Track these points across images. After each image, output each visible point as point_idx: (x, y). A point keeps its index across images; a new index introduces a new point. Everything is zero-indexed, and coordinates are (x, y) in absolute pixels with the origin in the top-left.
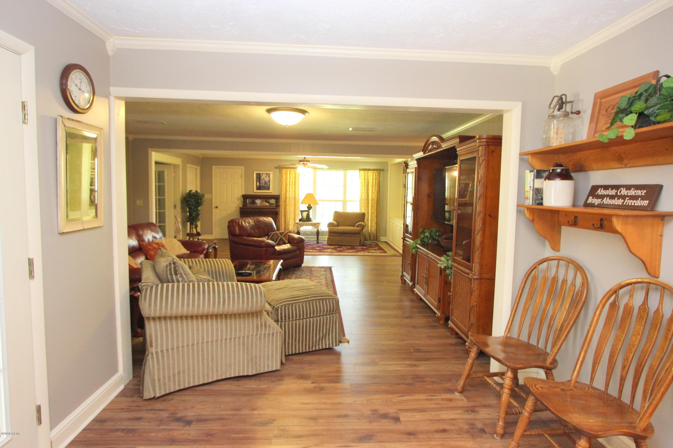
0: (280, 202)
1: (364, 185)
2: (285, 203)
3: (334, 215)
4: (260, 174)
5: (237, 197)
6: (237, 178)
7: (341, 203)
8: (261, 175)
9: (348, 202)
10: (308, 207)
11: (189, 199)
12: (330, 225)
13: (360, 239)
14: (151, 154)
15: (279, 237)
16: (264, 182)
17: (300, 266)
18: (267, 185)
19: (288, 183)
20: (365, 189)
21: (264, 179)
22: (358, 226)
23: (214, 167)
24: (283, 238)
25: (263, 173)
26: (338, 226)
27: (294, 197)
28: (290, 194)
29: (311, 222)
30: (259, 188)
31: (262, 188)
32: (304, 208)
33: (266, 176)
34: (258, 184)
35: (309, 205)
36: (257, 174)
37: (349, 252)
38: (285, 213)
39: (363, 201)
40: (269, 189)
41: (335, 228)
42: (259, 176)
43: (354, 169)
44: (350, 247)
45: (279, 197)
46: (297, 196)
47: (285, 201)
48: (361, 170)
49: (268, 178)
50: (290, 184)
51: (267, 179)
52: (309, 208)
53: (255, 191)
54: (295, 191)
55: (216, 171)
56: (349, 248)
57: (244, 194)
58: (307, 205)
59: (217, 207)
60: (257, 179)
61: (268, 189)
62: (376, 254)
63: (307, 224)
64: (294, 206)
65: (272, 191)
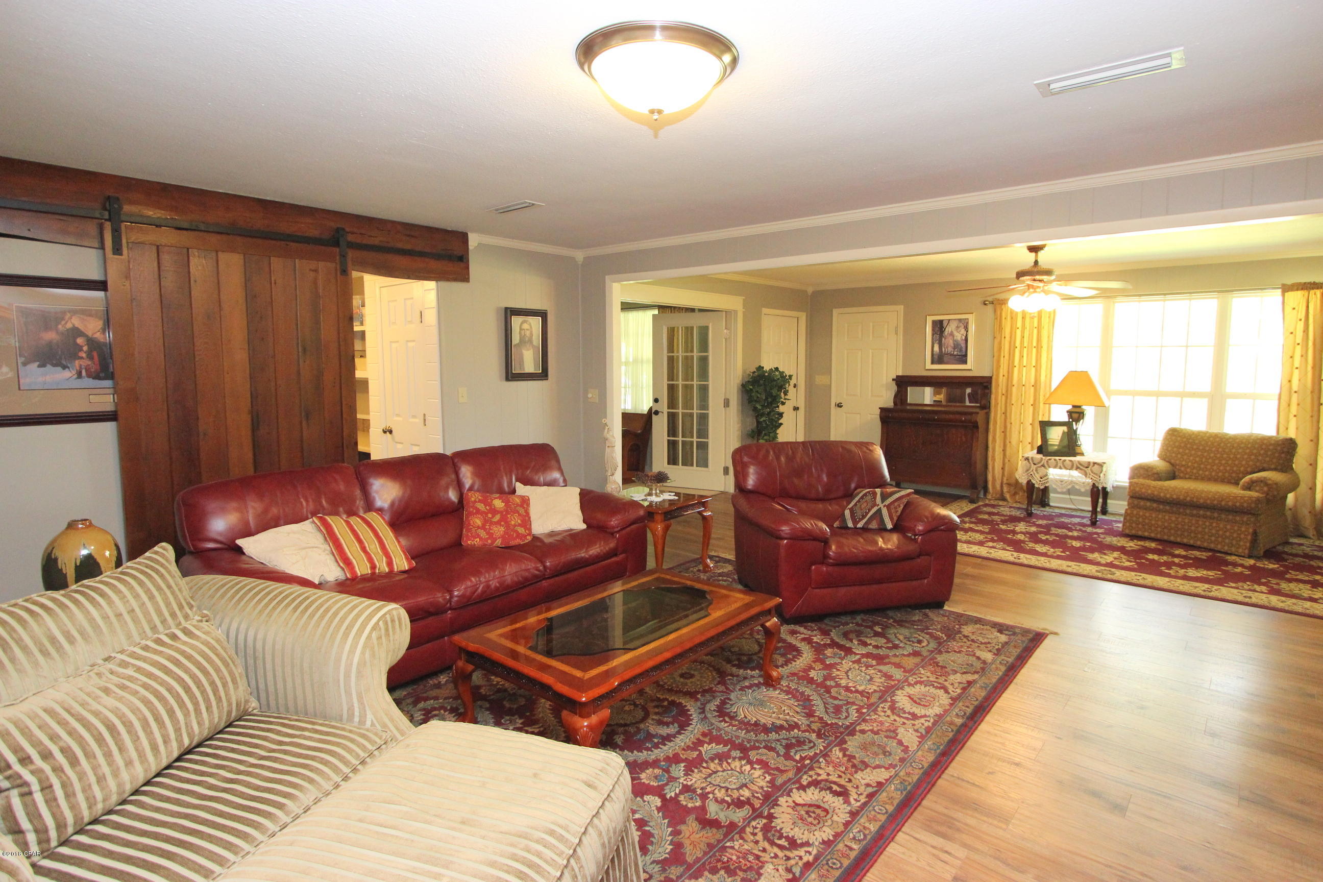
0: (993, 397)
1: (1299, 340)
2: (1007, 397)
3: (1165, 439)
4: (941, 322)
5: (884, 382)
6: (886, 336)
7: (1204, 403)
8: (945, 324)
9: (1229, 403)
10: (1070, 413)
11: (751, 387)
12: (1141, 472)
13: (1255, 533)
14: (611, 287)
15: (875, 505)
16: (951, 342)
17: (939, 605)
18: (961, 350)
19: (1018, 344)
20: (1304, 356)
21: (952, 334)
22: (1249, 487)
23: (835, 312)
24: (885, 512)
25: (949, 320)
26: (1173, 477)
27: (1033, 382)
28: (1023, 375)
29: (1078, 458)
30: (938, 359)
31: (946, 359)
32: (1059, 413)
33: (958, 327)
34: (936, 348)
35: (1074, 407)
36: (934, 322)
37: (1185, 578)
38: (1005, 427)
39: (1295, 398)
40: (965, 362)
41: (1160, 483)
42: (939, 327)
43: (1261, 286)
44: (1204, 555)
45: (990, 383)
46: (1043, 378)
47: (1007, 394)
48: (1286, 289)
49: (963, 331)
50: (1022, 347)
51: (959, 336)
52: (1075, 416)
53: (929, 365)
54: (1037, 367)
55: (840, 319)
56: (1196, 559)
57: (900, 374)
58: (1069, 407)
59: (839, 406)
60: (933, 335)
61: (963, 359)
62: (1308, 604)
63: (1060, 464)
64: (1034, 409)
65: (973, 367)
